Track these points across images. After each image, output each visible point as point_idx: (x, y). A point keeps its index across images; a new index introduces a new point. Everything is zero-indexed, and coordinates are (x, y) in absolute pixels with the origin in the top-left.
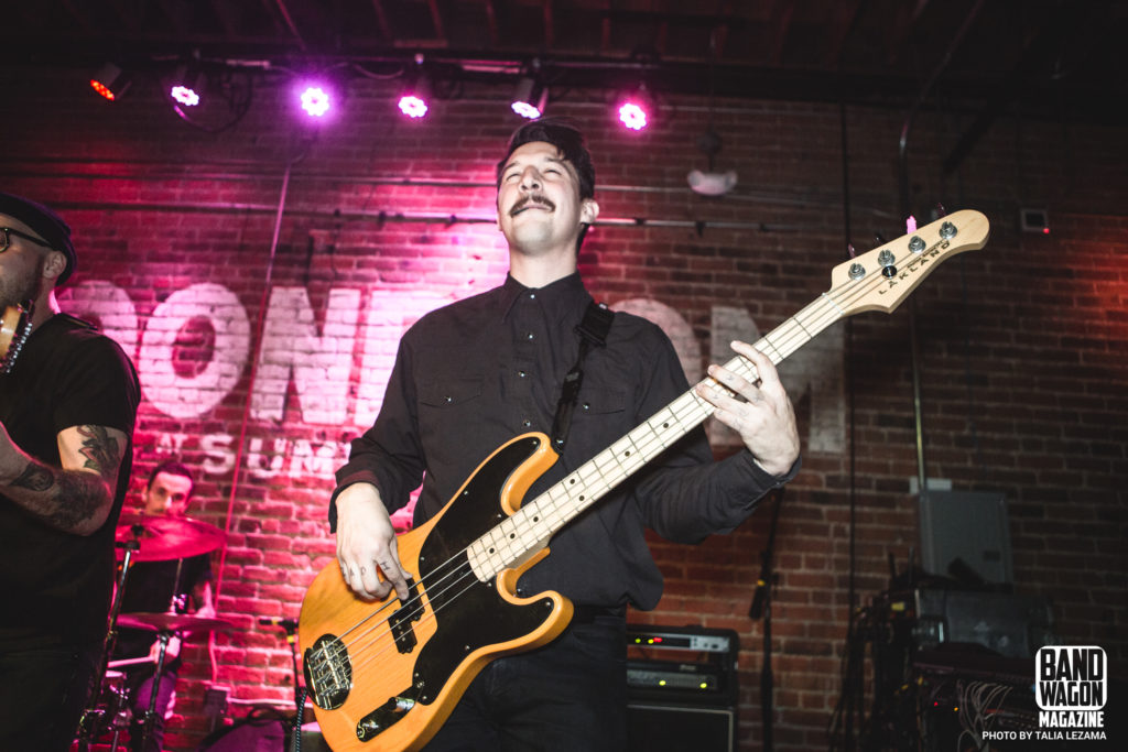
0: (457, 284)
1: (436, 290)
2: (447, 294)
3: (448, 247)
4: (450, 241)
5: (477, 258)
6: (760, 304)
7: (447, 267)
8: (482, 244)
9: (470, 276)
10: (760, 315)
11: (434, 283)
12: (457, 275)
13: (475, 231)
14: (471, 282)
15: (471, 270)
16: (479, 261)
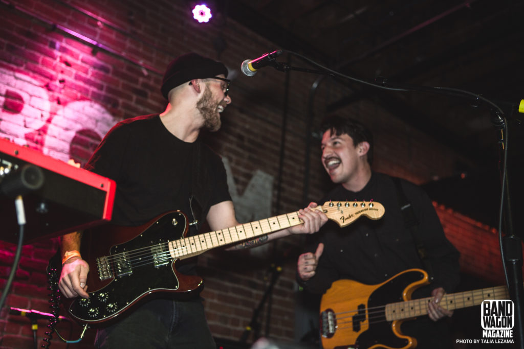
0: (52, 78)
1: (35, 78)
2: (43, 84)
3: (47, 48)
4: (49, 43)
5: (68, 64)
6: (234, 157)
7: (45, 63)
8: (72, 54)
9: (60, 76)
10: (233, 165)
11: (34, 72)
12: (53, 73)
13: (67, 43)
14: (62, 81)
15: (62, 72)
16: (68, 68)
